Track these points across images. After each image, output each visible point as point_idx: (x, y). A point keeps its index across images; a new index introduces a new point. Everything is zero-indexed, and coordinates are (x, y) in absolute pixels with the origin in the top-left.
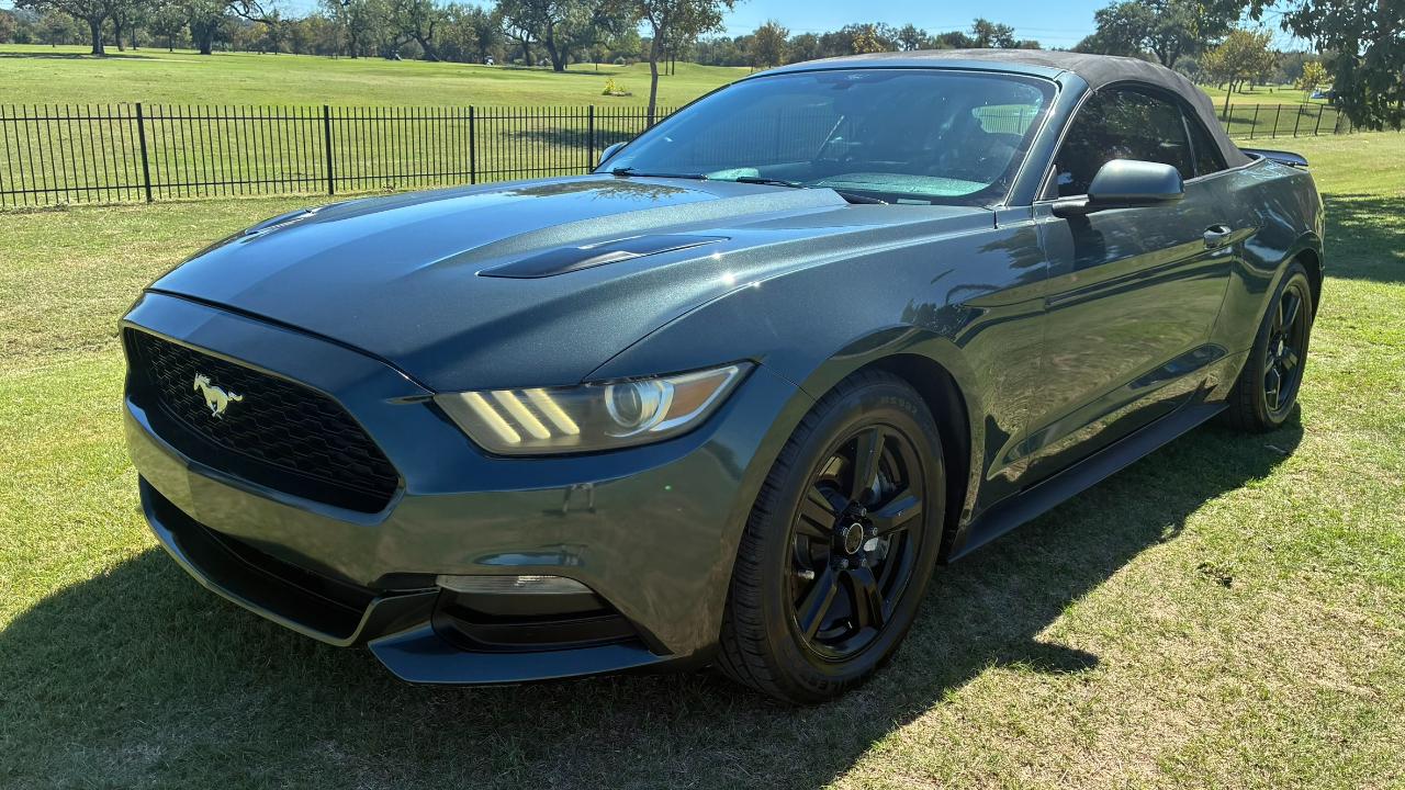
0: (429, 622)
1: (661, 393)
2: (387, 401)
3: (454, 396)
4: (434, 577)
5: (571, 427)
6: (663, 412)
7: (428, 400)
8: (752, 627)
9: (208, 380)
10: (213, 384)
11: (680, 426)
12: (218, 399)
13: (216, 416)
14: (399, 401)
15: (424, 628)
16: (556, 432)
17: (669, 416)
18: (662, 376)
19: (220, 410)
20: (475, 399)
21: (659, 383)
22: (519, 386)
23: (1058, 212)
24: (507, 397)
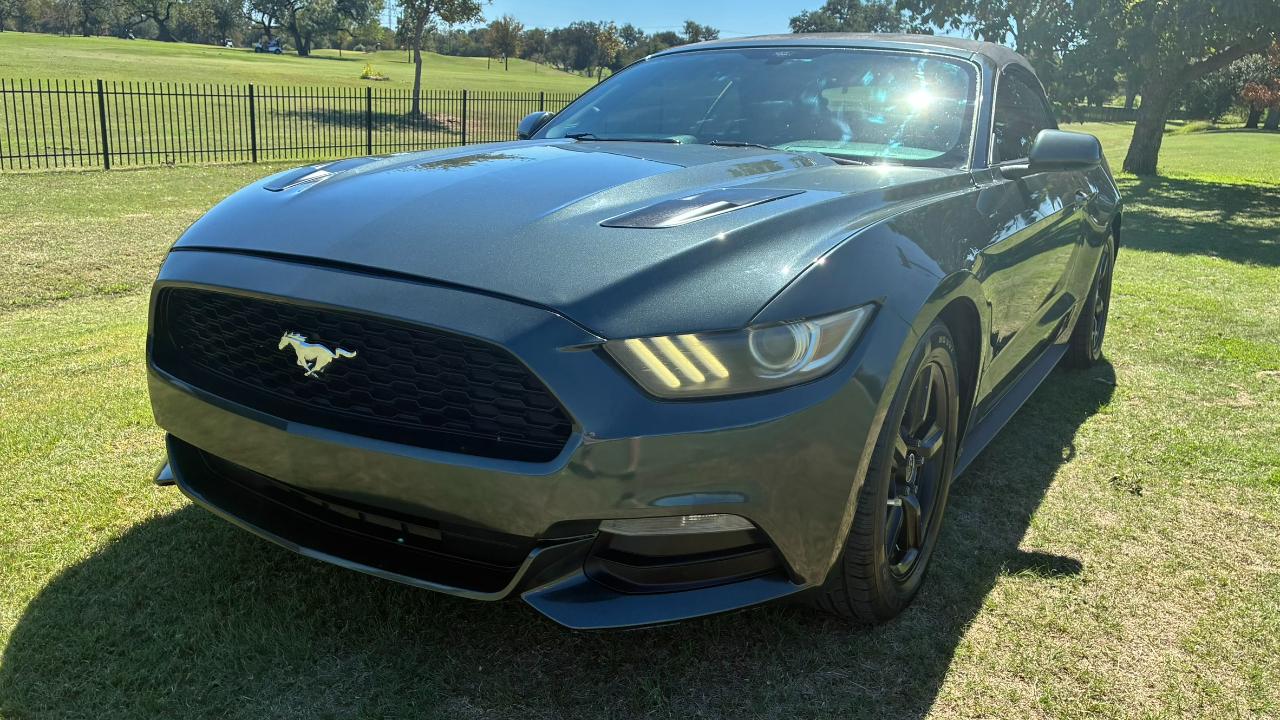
0: (581, 569)
1: (810, 335)
2: (560, 350)
3: (619, 343)
4: (598, 522)
5: (721, 371)
6: (812, 352)
7: (597, 347)
8: (863, 553)
9: (303, 339)
10: (310, 341)
11: (823, 366)
12: (315, 356)
13: (311, 377)
14: (570, 349)
15: (576, 576)
16: (710, 377)
17: (819, 355)
18: (809, 319)
19: (317, 368)
20: (636, 345)
21: (809, 325)
22: (673, 333)
23: (1007, 175)
24: (663, 342)
